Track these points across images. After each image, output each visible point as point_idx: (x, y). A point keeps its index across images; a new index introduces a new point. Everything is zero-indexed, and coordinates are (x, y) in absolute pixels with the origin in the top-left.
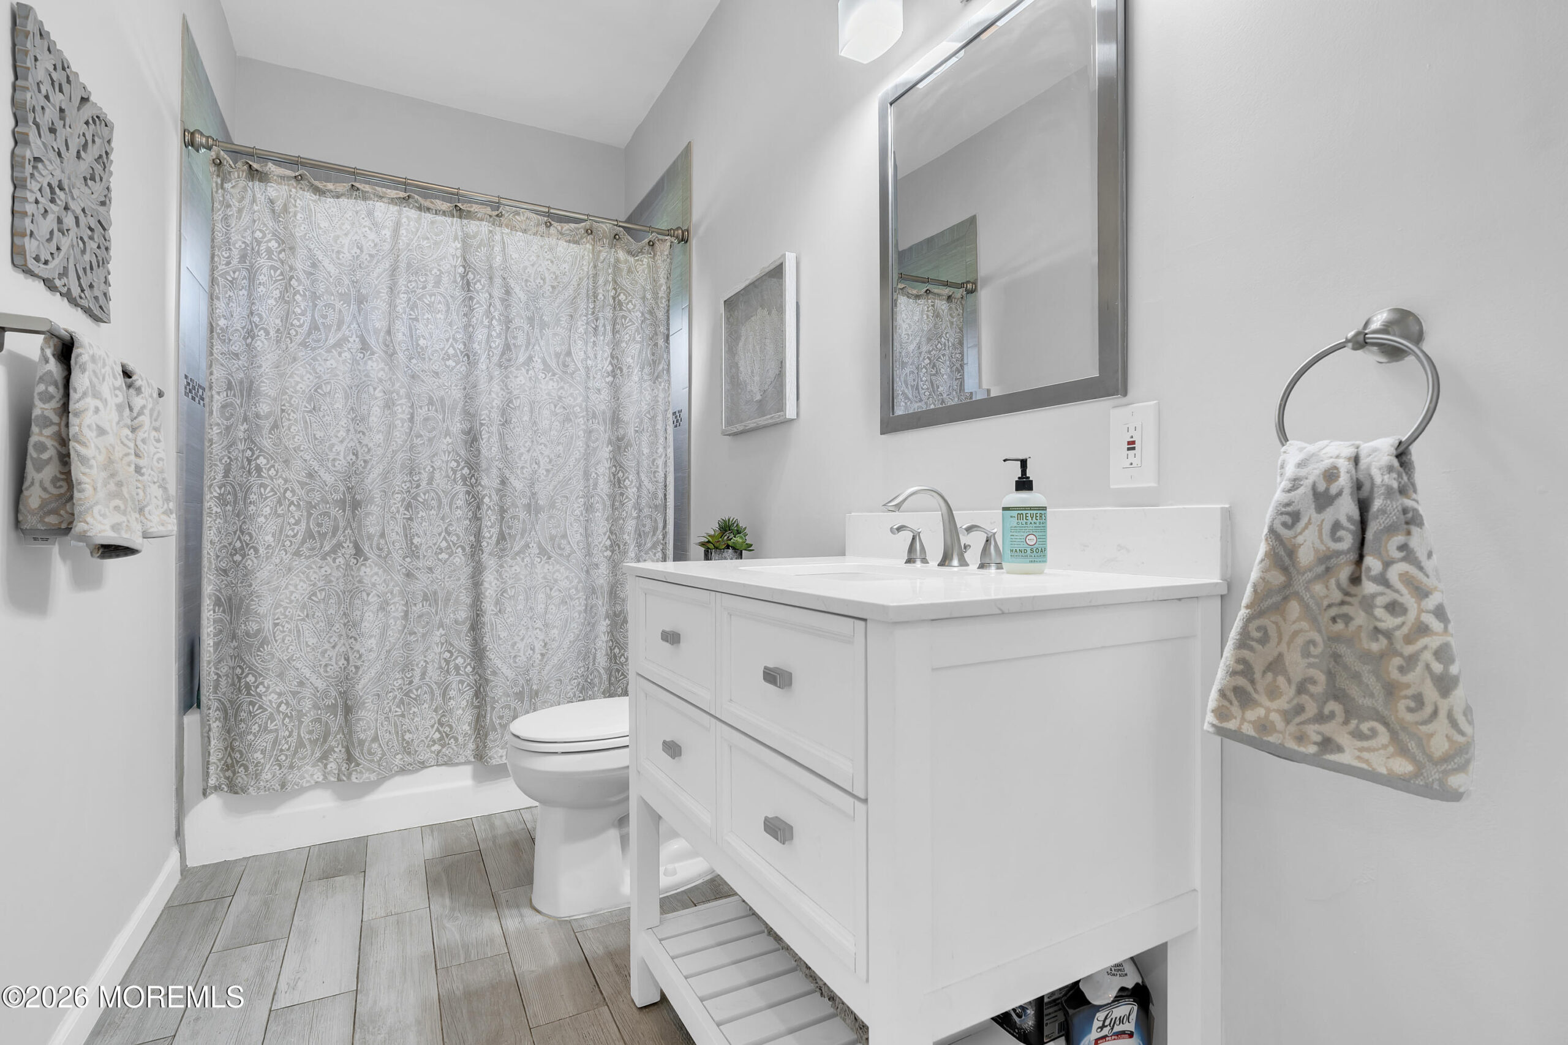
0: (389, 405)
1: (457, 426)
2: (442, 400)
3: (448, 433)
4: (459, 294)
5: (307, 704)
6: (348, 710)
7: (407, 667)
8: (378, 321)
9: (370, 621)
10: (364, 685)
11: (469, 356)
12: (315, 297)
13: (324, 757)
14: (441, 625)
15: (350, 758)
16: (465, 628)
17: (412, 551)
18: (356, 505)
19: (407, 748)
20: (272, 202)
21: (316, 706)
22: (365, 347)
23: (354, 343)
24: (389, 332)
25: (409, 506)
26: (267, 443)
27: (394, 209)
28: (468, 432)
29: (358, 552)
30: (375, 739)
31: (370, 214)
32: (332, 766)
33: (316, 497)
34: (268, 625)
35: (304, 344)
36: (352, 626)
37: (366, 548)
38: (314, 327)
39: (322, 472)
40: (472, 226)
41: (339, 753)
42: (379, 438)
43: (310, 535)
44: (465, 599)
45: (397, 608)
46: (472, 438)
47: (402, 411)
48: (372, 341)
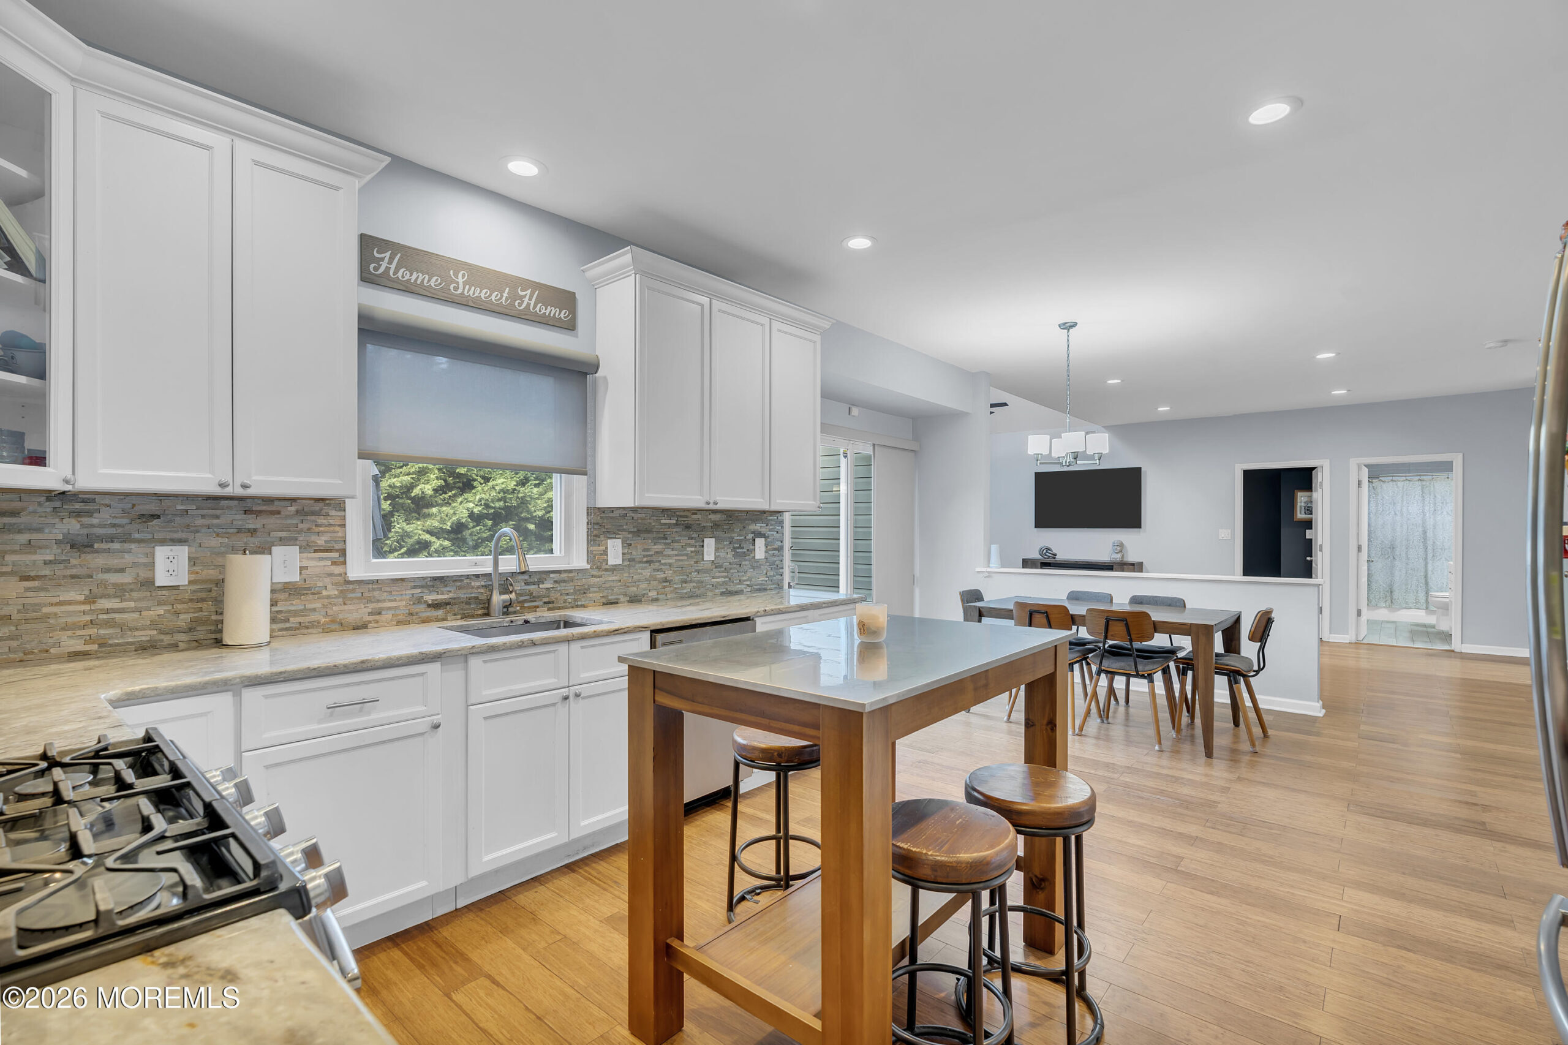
0: (1402, 526)
1: (1420, 529)
2: (1416, 524)
3: (1418, 531)
4: (1421, 499)
5: (1381, 590)
6: (1391, 592)
7: (1407, 584)
8: (1399, 508)
9: (1397, 573)
10: (1396, 587)
11: (1424, 513)
12: (1383, 504)
13: (1386, 602)
14: (1416, 576)
15: (1392, 602)
16: (1423, 577)
17: (1408, 558)
18: (1393, 548)
19: (1406, 603)
20: (1373, 487)
21: (1384, 591)
22: (1395, 514)
23: (1393, 513)
24: (1401, 510)
25: (1407, 548)
26: (1373, 536)
27: (1403, 483)
28: (1423, 531)
29: (1394, 558)
30: (1398, 599)
31: (1397, 485)
32: (1387, 604)
33: (1384, 546)
34: (1373, 572)
35: (1380, 514)
36: (1392, 575)
37: (1396, 557)
38: (1383, 510)
39: (1385, 541)
40: (1424, 483)
41: (1389, 602)
42: (1399, 534)
43: (1382, 554)
44: (1423, 570)
45: (1404, 572)
46: (1425, 532)
47: (1405, 527)
48: (1397, 513)
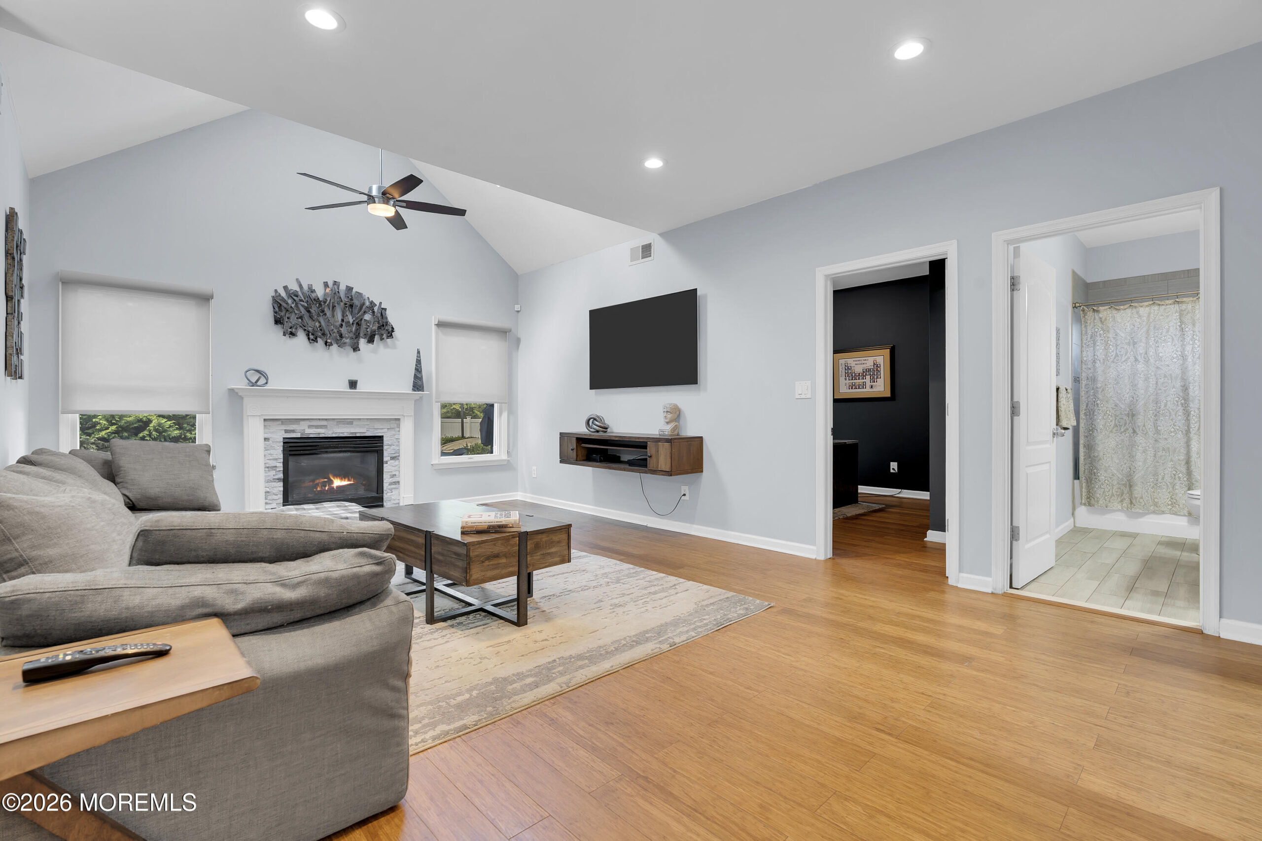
0: (1147, 379)
1: (1178, 384)
2: (1171, 375)
3: (1174, 387)
4: (1178, 333)
5: (1115, 483)
6: (1131, 486)
7: (1156, 474)
8: (1141, 350)
9: (1139, 456)
10: (1137, 477)
11: (1184, 357)
12: (1117, 345)
13: (1122, 501)
14: (1172, 461)
15: (1131, 503)
16: (1183, 463)
17: (1158, 432)
18: (1133, 415)
19: (1156, 504)
20: (1101, 318)
21: (1118, 483)
22: (1136, 360)
23: (1132, 359)
24: (1146, 353)
25: (1156, 415)
26: (1100, 396)
27: (1147, 309)
28: (1184, 386)
29: (1134, 432)
30: (1142, 498)
31: (1138, 313)
32: (1124, 505)
33: (1118, 413)
34: (1101, 454)
35: (1113, 362)
36: (1132, 457)
37: (1137, 430)
38: (1117, 355)
39: (1120, 404)
40: (1184, 306)
41: (1127, 501)
42: (1142, 391)
43: (1116, 425)
44: (1183, 451)
45: (1151, 452)
46: (1185, 389)
47: (1152, 381)
48: (1139, 358)
